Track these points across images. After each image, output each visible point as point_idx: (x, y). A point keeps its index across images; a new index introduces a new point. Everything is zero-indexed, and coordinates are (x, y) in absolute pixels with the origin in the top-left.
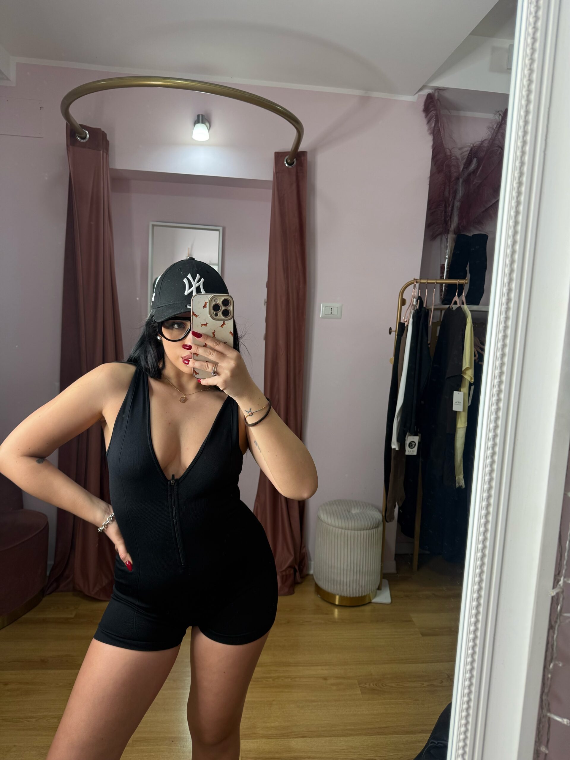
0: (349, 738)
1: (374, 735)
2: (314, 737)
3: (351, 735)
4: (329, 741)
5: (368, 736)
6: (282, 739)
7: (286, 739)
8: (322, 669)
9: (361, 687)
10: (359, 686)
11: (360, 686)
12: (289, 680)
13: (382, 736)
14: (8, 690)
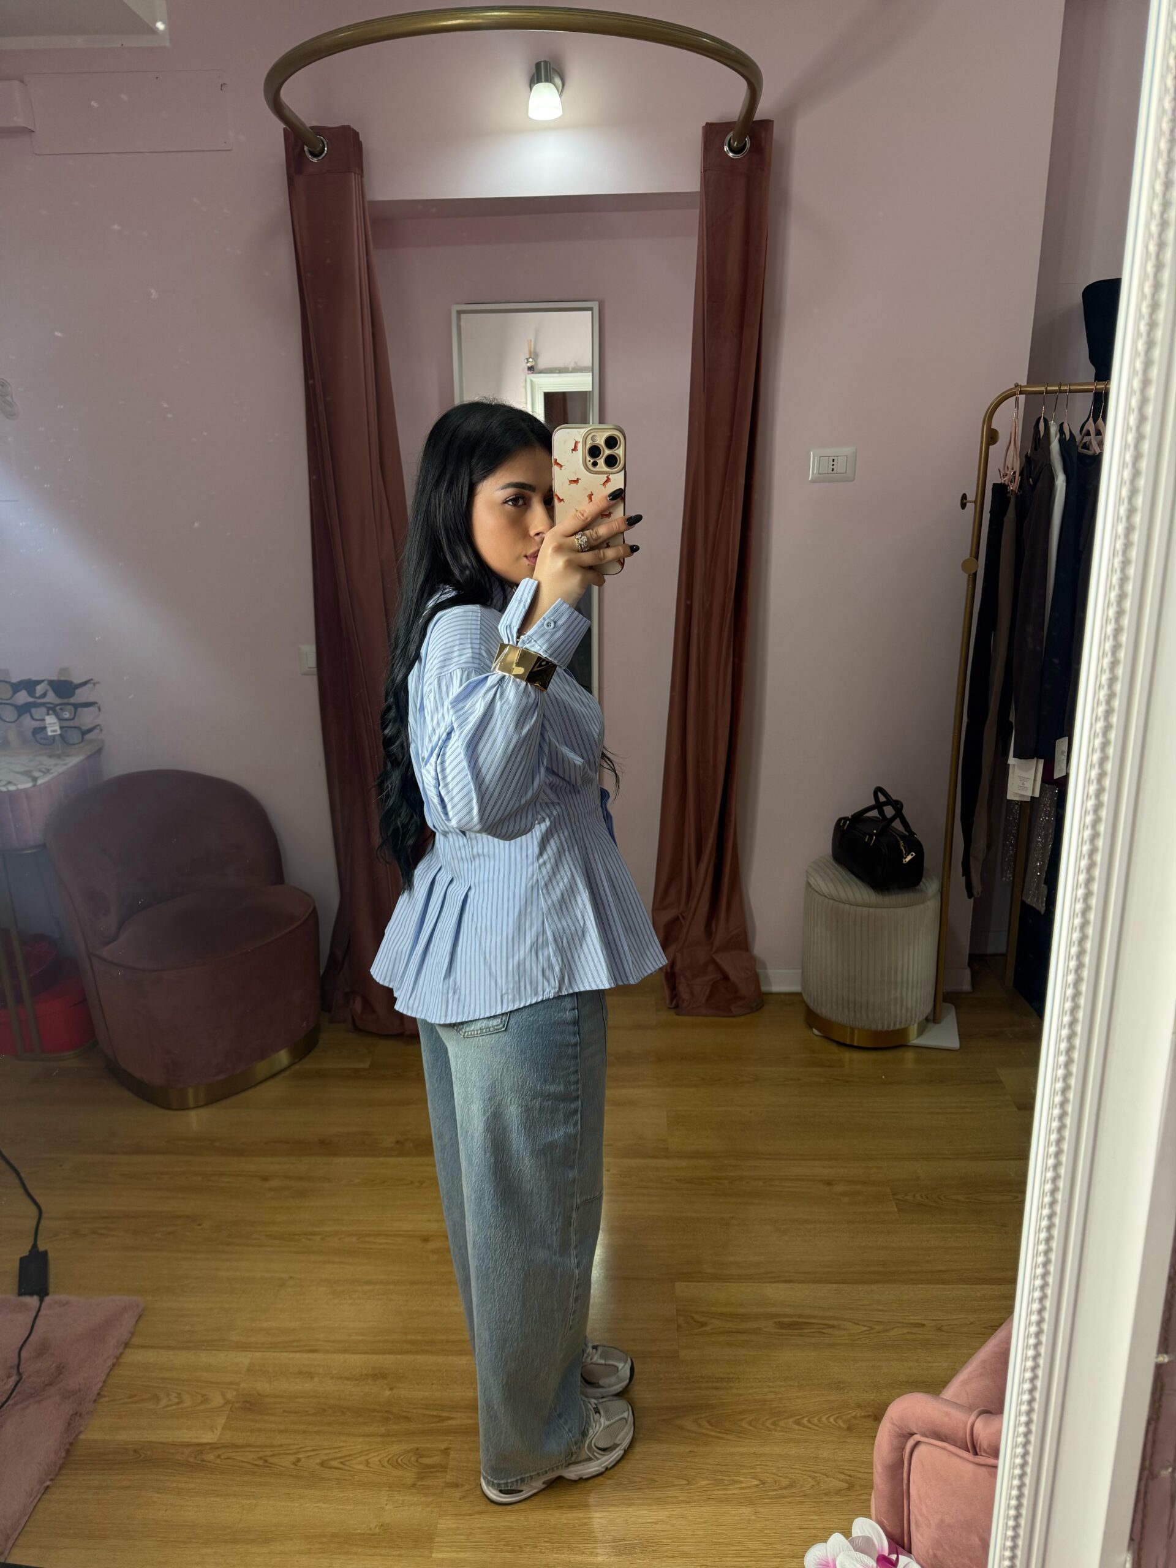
0: (875, 1287)
1: (922, 1284)
2: (809, 1282)
3: (878, 1282)
4: (836, 1290)
5: (910, 1286)
6: (750, 1284)
7: (757, 1284)
8: (823, 1167)
9: (897, 1199)
10: (895, 1199)
11: (896, 1197)
12: (761, 1183)
13: (938, 1286)
14: (270, 1189)
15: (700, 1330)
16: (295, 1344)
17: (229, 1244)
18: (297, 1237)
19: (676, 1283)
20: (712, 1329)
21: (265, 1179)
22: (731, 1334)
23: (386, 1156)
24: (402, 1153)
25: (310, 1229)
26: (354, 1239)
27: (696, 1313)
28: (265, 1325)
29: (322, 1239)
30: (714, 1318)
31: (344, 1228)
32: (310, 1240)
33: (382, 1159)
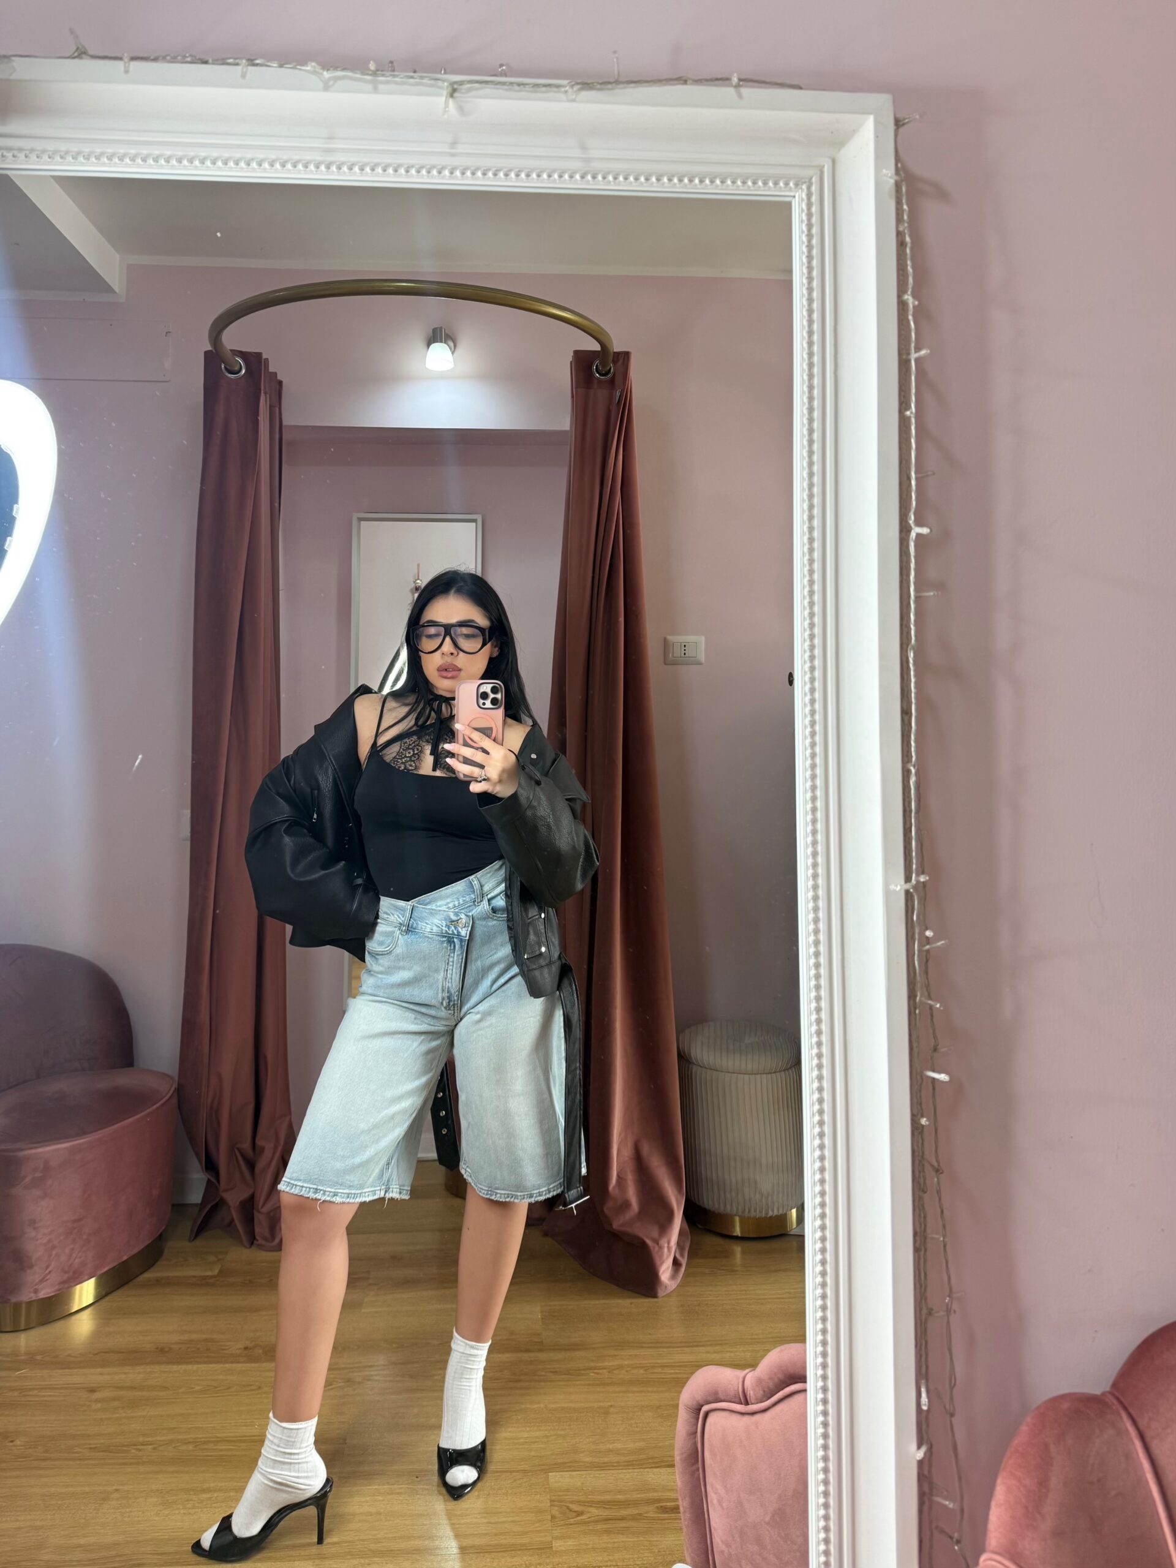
14: (97, 1401)
15: (575, 1519)
16: (118, 1559)
17: (45, 1460)
18: (125, 1448)
19: (550, 1474)
20: (589, 1518)
21: (93, 1390)
22: (611, 1522)
23: (232, 1363)
24: (252, 1359)
25: (141, 1439)
26: (191, 1447)
27: (572, 1502)
28: (82, 1541)
29: (154, 1448)
30: (591, 1506)
31: (180, 1437)
32: (140, 1450)
33: (227, 1365)
